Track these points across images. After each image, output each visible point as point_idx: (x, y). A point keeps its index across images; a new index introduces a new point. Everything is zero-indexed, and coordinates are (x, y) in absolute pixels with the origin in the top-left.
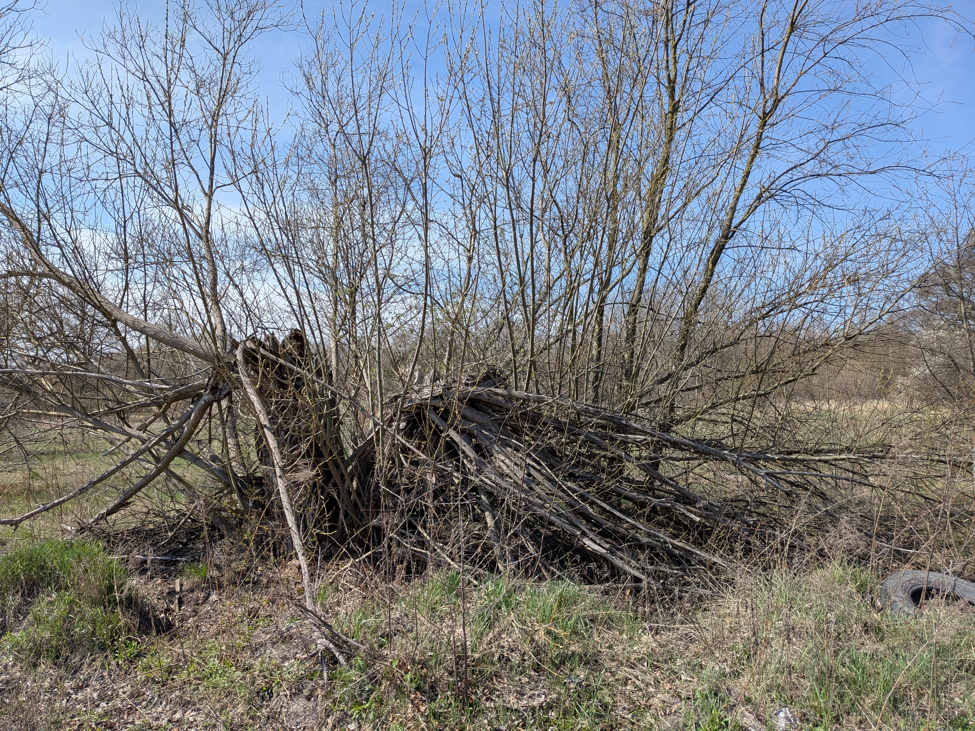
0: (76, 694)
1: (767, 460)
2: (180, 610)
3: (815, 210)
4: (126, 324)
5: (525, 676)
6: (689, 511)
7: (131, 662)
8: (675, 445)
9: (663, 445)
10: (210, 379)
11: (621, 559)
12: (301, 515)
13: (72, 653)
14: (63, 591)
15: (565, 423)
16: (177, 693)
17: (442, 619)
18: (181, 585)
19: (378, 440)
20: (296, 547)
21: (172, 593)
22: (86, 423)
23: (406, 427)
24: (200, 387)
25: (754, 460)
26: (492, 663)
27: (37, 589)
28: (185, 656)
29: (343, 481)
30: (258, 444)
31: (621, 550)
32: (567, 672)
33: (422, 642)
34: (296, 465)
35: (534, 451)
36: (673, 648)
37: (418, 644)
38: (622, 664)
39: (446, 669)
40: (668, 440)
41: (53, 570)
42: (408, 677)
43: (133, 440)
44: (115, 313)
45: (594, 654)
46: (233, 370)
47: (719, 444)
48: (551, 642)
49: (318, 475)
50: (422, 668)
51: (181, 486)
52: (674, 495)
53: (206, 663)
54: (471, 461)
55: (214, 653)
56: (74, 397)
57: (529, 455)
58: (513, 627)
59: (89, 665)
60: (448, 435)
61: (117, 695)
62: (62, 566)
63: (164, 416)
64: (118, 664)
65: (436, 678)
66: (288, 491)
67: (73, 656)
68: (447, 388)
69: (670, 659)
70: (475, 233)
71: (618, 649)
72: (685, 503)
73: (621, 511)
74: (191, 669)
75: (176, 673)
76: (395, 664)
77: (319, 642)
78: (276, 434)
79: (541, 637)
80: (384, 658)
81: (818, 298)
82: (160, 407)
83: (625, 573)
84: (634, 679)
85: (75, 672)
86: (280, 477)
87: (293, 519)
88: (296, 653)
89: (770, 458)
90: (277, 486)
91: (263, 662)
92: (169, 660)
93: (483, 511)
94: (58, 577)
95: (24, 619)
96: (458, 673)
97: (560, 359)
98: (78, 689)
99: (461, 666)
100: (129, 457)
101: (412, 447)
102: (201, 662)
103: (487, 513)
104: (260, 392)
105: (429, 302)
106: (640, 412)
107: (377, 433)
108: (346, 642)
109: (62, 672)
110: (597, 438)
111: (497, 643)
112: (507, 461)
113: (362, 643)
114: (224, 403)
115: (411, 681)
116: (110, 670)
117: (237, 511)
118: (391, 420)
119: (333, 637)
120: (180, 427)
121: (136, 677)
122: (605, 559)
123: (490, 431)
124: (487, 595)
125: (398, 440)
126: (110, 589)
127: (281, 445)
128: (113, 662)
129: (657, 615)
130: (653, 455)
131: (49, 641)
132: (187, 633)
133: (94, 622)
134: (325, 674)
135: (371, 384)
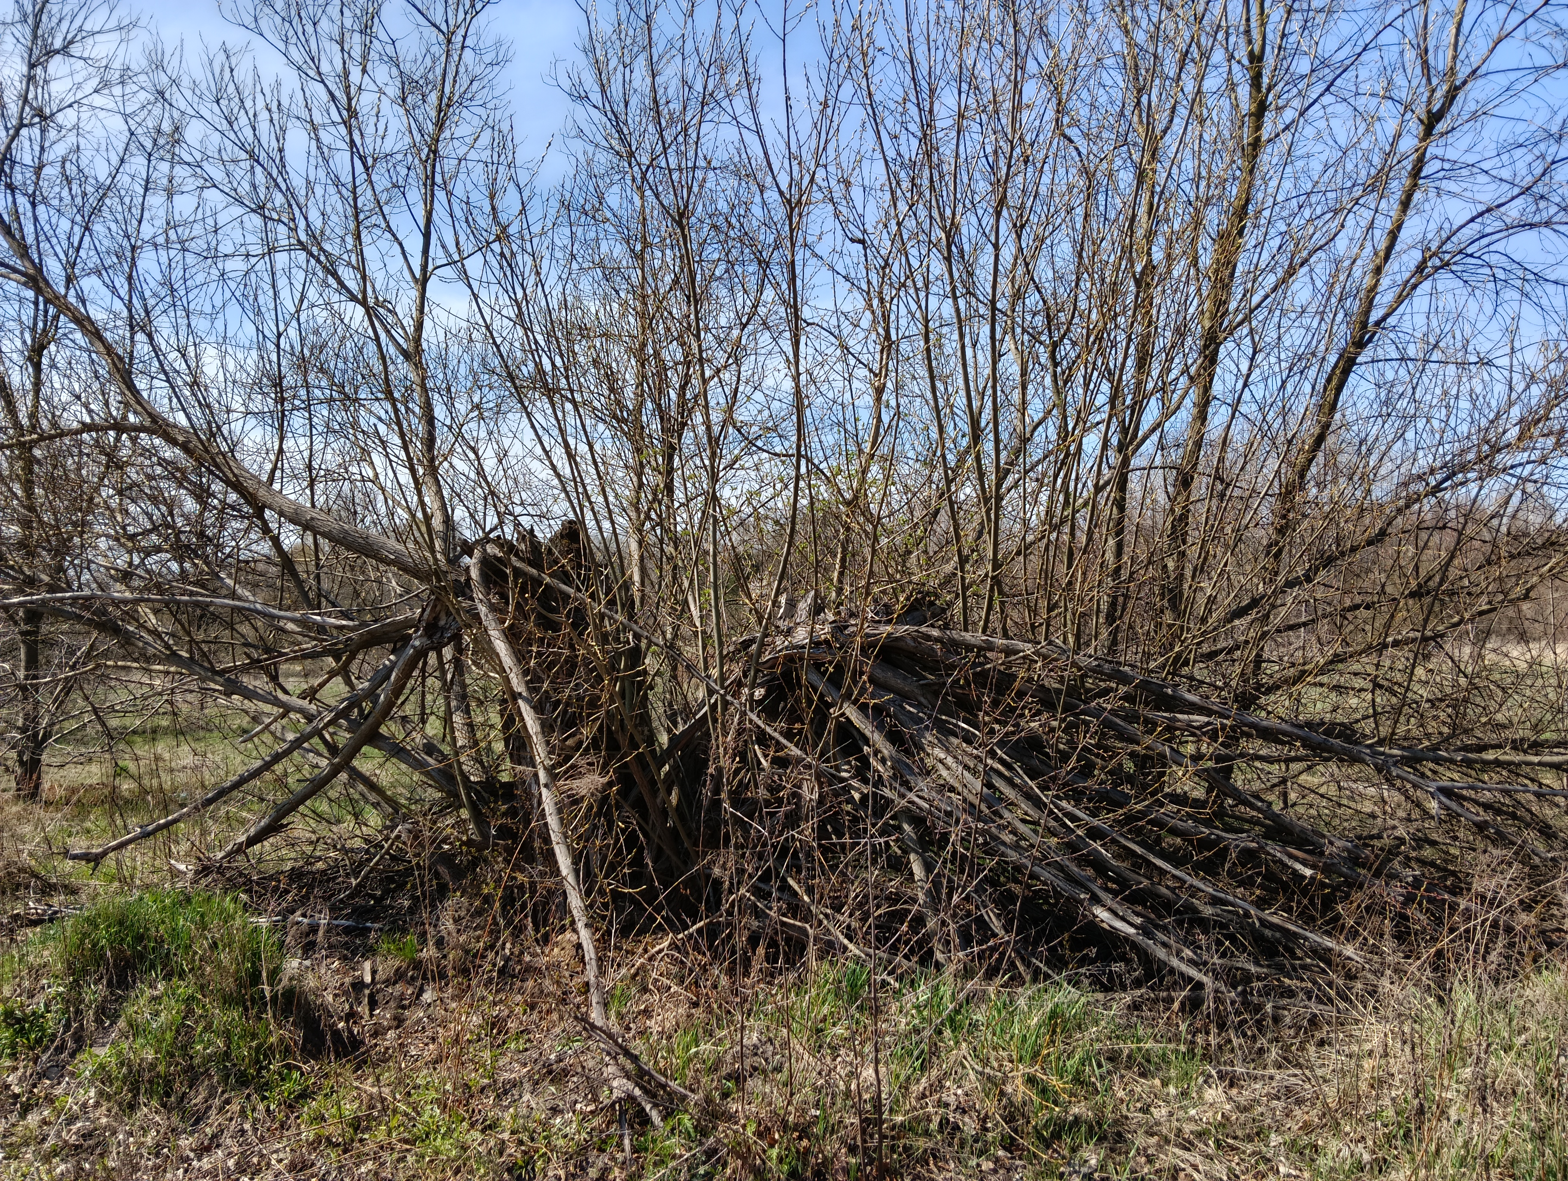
0: (199, 1160)
1: (1437, 761)
2: (371, 1015)
3: (1528, 288)
4: (281, 514)
5: (988, 1159)
6: (1291, 856)
7: (290, 1106)
8: (1268, 735)
9: (1243, 734)
10: (424, 610)
11: (1165, 945)
12: (581, 852)
13: (191, 1088)
14: (175, 980)
15: (1058, 692)
16: (370, 1165)
17: (834, 1049)
18: (374, 972)
19: (715, 721)
20: (575, 912)
21: (358, 985)
22: (212, 685)
23: (765, 697)
24: (408, 623)
25: (1413, 760)
26: (927, 1133)
27: (133, 975)
28: (383, 1100)
29: (655, 792)
30: (506, 726)
31: (1164, 929)
32: (1066, 1152)
33: (799, 1091)
34: (573, 767)
35: (1001, 744)
36: (1262, 1114)
37: (792, 1094)
38: (1167, 1141)
39: (843, 1141)
40: (1252, 725)
41: (160, 941)
42: (774, 1152)
43: (292, 715)
44: (262, 493)
45: (1116, 1122)
46: (464, 595)
47: (1347, 732)
48: (1034, 1098)
49: (610, 784)
50: (800, 1138)
51: (373, 797)
52: (1263, 825)
53: (418, 1114)
54: (883, 761)
55: (433, 1095)
56: (192, 641)
57: (992, 754)
58: (964, 1067)
59: (221, 1109)
60: (843, 714)
61: (268, 1165)
62: (175, 933)
63: (344, 671)
64: (268, 1110)
65: (825, 1157)
66: (560, 811)
67: (192, 1093)
68: (839, 628)
69: (1258, 1134)
70: (888, 345)
71: (1160, 1113)
72: (1285, 843)
73: (1163, 855)
74: (394, 1123)
75: (368, 1129)
76: (750, 1130)
77: (615, 1084)
78: (538, 708)
79: (1017, 1089)
80: (731, 1118)
81: (1536, 455)
82: (337, 659)
83: (1172, 971)
84: (1190, 1170)
85: (197, 1122)
86: (546, 786)
87: (569, 861)
88: (576, 1102)
89: (1446, 760)
90: (540, 803)
91: (515, 1117)
92: (356, 1105)
93: (906, 852)
94: (168, 954)
95: (111, 1025)
96: (865, 1150)
97: (1047, 573)
98: (203, 1150)
99: (872, 1137)
100: (285, 746)
101: (776, 735)
102: (409, 1111)
103: (912, 857)
104: (512, 635)
105: (803, 470)
106: (1199, 671)
107: (713, 707)
108: (664, 1087)
109: (175, 1120)
110: (1118, 721)
111: (936, 1097)
112: (950, 760)
113: (693, 1091)
114: (448, 652)
115: (781, 1160)
116: (255, 1120)
117: (470, 843)
118: (739, 684)
119: (640, 1076)
120: (371, 694)
121: (299, 1134)
122: (1134, 946)
123: (919, 706)
124: (917, 1007)
125: (751, 721)
126: (255, 977)
127: (547, 728)
128: (261, 1107)
129: (1232, 1050)
130: (1223, 751)
131: (153, 1066)
132: (385, 1059)
133: (227, 1035)
134: (627, 1142)
135: (701, 617)
